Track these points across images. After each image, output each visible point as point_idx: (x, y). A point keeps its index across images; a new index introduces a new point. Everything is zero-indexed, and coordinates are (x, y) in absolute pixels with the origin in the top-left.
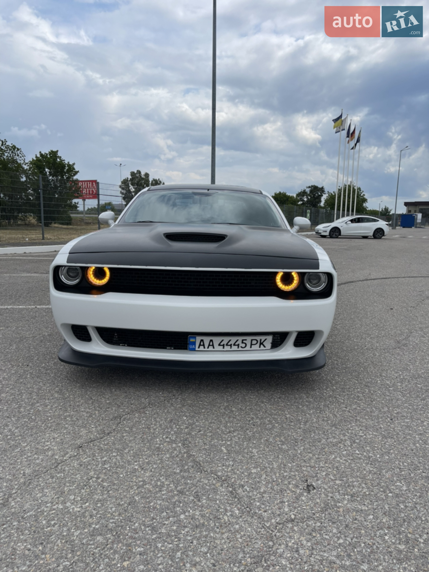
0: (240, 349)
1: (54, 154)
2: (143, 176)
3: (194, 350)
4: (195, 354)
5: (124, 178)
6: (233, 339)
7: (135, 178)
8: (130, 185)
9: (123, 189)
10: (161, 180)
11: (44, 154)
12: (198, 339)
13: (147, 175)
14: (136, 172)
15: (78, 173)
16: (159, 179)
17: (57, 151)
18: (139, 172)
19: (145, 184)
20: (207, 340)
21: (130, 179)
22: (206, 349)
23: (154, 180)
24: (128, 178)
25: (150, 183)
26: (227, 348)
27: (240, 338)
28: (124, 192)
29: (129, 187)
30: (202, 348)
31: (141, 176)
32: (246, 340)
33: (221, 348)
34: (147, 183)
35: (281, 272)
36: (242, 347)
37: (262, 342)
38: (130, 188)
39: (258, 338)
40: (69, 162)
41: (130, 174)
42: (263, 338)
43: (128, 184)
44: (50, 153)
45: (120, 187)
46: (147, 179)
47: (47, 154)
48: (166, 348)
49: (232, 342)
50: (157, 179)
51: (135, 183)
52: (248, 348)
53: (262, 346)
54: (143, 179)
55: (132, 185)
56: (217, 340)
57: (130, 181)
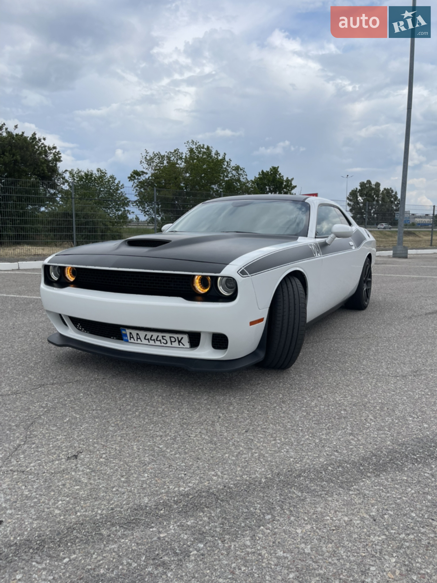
0: (163, 344)
1: (275, 170)
2: (374, 187)
3: (127, 341)
4: (128, 345)
5: (353, 189)
6: (155, 335)
7: (364, 189)
8: (358, 196)
9: (350, 200)
10: (393, 189)
11: (265, 172)
12: (128, 331)
13: (378, 185)
14: (365, 182)
15: (296, 188)
16: (391, 188)
17: (278, 167)
18: (369, 182)
19: (374, 194)
20: (134, 332)
21: (359, 190)
22: (136, 342)
23: (385, 189)
24: (357, 189)
25: (381, 192)
26: (152, 342)
27: (160, 335)
28: (352, 203)
29: (357, 197)
30: (132, 340)
31: (370, 186)
32: (165, 336)
33: (146, 342)
34: (377, 193)
35: (199, 275)
36: (163, 343)
37: (180, 340)
38: (358, 199)
39: (176, 336)
40: (287, 178)
41: (359, 185)
42: (180, 336)
43: (357, 195)
44: (271, 170)
45: (348, 198)
46: (377, 189)
47: (268, 172)
48: (110, 337)
49: (154, 337)
50: (389, 188)
51: (364, 194)
52: (169, 344)
53: (180, 344)
54: (373, 189)
55: (361, 196)
56: (142, 334)
57: (358, 192)
